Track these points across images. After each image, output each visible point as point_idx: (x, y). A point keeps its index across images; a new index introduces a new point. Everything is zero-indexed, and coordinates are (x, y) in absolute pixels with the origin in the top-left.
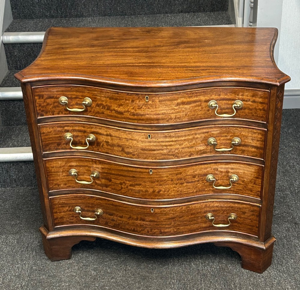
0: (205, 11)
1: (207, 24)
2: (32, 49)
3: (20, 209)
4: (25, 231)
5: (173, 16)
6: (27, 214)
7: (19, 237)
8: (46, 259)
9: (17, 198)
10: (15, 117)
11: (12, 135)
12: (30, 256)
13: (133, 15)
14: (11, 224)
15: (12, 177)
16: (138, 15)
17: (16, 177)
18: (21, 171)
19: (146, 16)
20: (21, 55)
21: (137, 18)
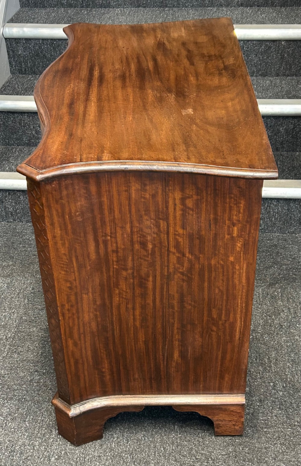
0: (273, 4)
1: (274, 22)
2: (40, 47)
3: (15, 249)
4: (18, 275)
5: (229, 10)
6: (23, 255)
7: (10, 281)
8: (39, 309)
9: (12, 235)
10: (15, 135)
11: (10, 157)
12: (21, 304)
13: (176, 7)
14: (2, 265)
15: (8, 209)
16: (183, 7)
17: (13, 209)
18: (19, 203)
19: (193, 9)
20: (27, 54)
21: (181, 11)
